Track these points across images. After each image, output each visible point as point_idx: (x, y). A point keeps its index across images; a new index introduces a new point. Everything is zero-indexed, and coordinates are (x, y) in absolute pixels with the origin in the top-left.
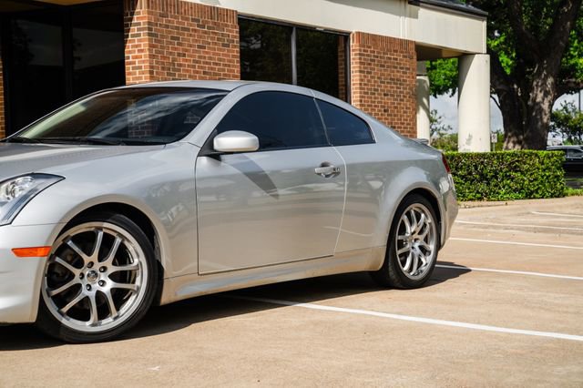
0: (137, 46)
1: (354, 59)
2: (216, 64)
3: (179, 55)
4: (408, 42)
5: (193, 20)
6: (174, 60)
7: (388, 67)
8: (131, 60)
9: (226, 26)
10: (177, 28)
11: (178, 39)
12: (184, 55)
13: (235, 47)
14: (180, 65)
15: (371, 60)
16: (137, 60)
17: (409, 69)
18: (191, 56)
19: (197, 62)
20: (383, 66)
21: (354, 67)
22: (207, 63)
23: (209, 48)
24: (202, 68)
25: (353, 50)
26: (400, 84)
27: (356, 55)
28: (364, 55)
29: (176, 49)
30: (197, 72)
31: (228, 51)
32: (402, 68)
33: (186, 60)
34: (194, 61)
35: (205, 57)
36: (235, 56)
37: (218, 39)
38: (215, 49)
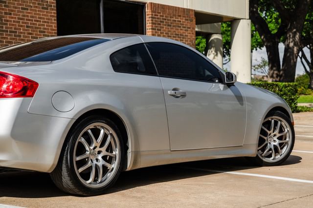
1: (148, 21)
2: (37, 21)
3: (6, 13)
4: (189, 10)
6: (1, 17)
7: (174, 26)
12: (11, 14)
13: (53, 9)
14: (7, 21)
15: (161, 22)
17: (190, 28)
18: (17, 15)
19: (21, 19)
20: (168, 25)
21: (148, 26)
22: (29, 20)
23: (31, 10)
24: (25, 23)
25: (148, 15)
26: (183, 38)
27: (149, 18)
28: (155, 18)
29: (3, 9)
30: (21, 26)
31: (47, 12)
32: (185, 27)
33: (12, 18)
34: (19, 18)
35: (28, 16)
36: (53, 16)
37: (38, 4)
38: (36, 11)
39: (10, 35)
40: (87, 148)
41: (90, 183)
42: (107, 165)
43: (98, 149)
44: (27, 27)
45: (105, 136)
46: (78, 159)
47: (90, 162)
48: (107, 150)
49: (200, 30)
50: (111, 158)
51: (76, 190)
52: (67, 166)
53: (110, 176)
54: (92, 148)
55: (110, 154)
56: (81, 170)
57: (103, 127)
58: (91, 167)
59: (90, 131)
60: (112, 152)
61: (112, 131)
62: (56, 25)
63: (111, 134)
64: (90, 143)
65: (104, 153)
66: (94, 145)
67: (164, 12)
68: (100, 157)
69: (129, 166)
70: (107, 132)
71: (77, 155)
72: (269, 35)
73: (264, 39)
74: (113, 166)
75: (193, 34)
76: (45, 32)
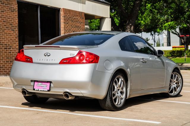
1: (62, 18)
2: (9, 18)
4: (82, 13)
7: (75, 21)
9: (13, 4)
13: (16, 12)
15: (68, 19)
17: (82, 22)
19: (1, 17)
20: (73, 21)
21: (62, 21)
22: (5, 18)
23: (6, 12)
24: (3, 19)
25: (62, 15)
26: (79, 28)
28: (66, 17)
30: (1, 21)
31: (13, 13)
32: (79, 22)
35: (4, 16)
36: (16, 16)
37: (9, 9)
38: (8, 13)
62: (18, 21)
67: (70, 13)
72: (116, 27)
73: (113, 29)
76: (12, 24)
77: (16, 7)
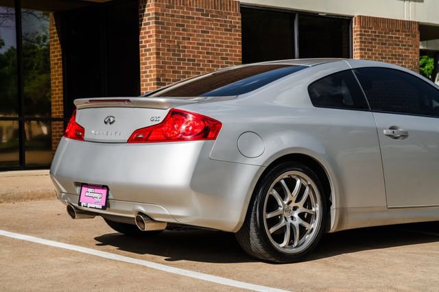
0: (147, 33)
1: (355, 39)
2: (219, 46)
3: (184, 39)
4: (410, 23)
5: (197, 10)
6: (179, 43)
8: (143, 44)
9: (229, 14)
10: (183, 17)
11: (183, 26)
12: (189, 39)
13: (237, 31)
14: (185, 47)
15: (372, 39)
16: (147, 44)
17: (411, 46)
18: (195, 40)
19: (201, 44)
20: (385, 44)
21: (356, 46)
22: (210, 45)
23: (212, 33)
24: (205, 49)
25: (355, 31)
26: (402, 59)
27: (357, 35)
28: (365, 35)
29: (181, 34)
30: (201, 53)
31: (231, 35)
32: (405, 45)
33: (191, 43)
34: (198, 44)
35: (208, 40)
36: (237, 39)
37: (221, 25)
38: (218, 33)
39: (188, 64)
40: (280, 203)
41: (284, 247)
42: (305, 224)
43: (293, 204)
44: (208, 53)
45: (303, 188)
46: (269, 216)
47: (284, 220)
48: (305, 206)
49: (425, 48)
50: (310, 216)
51: (267, 256)
52: (256, 225)
53: (309, 238)
54: (286, 202)
55: (309, 211)
56: (272, 230)
57: (299, 177)
58: (285, 226)
59: (283, 182)
60: (310, 208)
61: (310, 182)
62: (241, 50)
63: (310, 186)
64: (283, 196)
65: (301, 209)
66: (288, 200)
68: (296, 214)
69: (333, 227)
70: (305, 183)
71: (268, 211)
74: (312, 226)
75: (416, 53)
76: (227, 59)
77: (237, 20)
